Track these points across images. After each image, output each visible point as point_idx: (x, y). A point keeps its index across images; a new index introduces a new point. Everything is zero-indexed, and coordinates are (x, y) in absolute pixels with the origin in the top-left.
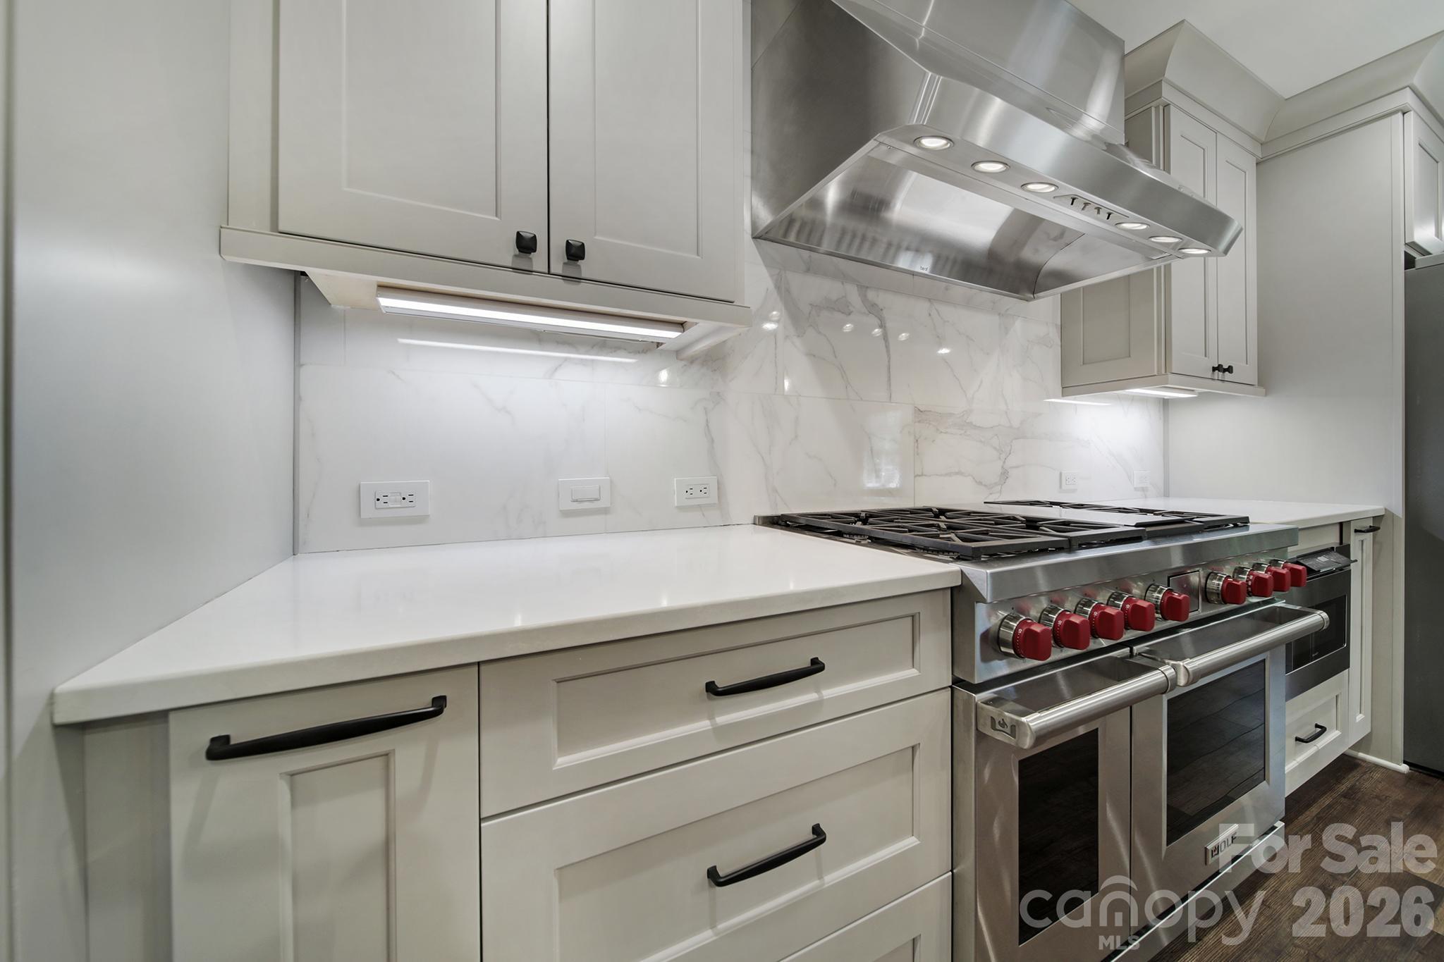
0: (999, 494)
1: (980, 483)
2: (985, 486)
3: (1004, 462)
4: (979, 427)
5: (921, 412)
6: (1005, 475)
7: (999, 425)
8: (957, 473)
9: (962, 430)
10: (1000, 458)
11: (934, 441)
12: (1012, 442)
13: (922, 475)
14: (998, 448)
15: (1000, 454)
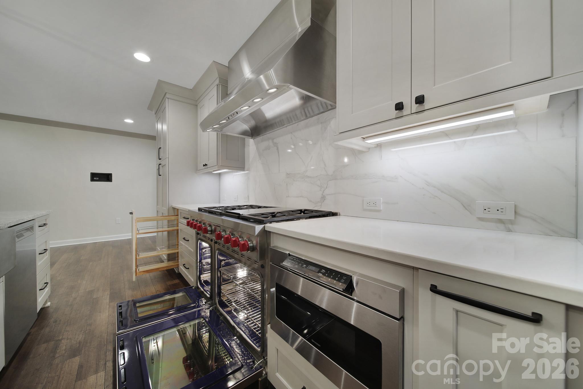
0: (320, 207)
1: (311, 201)
2: (313, 202)
3: (323, 192)
4: (310, 177)
5: (288, 174)
6: (323, 198)
7: (321, 175)
8: (301, 197)
9: (303, 179)
10: (321, 190)
11: (292, 184)
12: (328, 182)
13: (288, 197)
14: (320, 185)
15: (321, 188)
